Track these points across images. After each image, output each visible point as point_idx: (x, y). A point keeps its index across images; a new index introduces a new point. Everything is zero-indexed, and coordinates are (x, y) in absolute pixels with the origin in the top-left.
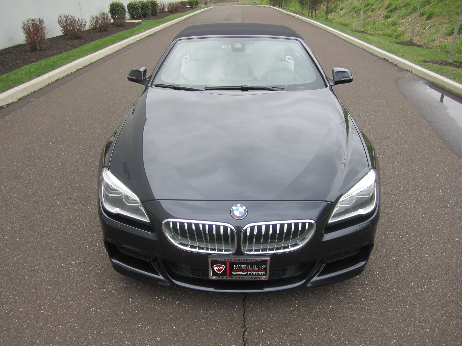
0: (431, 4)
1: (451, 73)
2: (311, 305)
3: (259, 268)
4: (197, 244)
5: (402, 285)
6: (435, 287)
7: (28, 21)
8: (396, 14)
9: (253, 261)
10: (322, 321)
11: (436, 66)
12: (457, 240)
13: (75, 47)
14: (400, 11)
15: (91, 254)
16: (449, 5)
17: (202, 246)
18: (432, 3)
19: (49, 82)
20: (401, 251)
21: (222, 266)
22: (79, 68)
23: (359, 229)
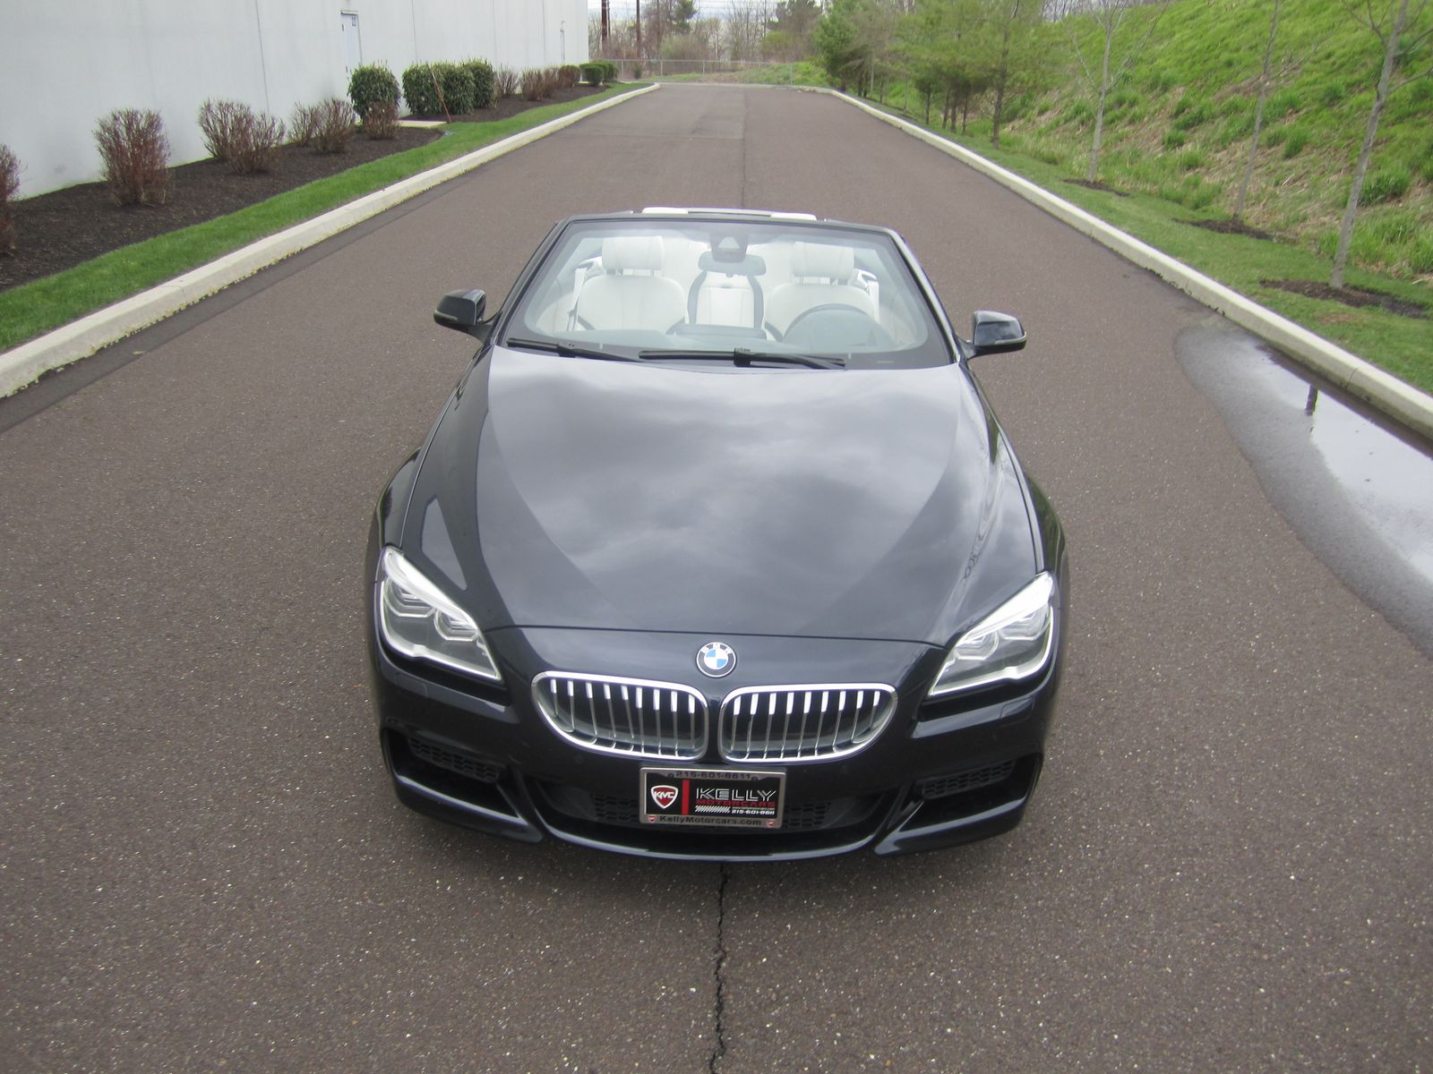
0: (1301, 113)
1: (1333, 321)
2: (887, 907)
3: (761, 798)
4: (614, 736)
5: (1119, 868)
6: (1201, 874)
7: (116, 119)
8: (1201, 134)
9: (746, 779)
10: (912, 943)
11: (1295, 297)
12: (1274, 768)
13: (251, 200)
14: (1210, 127)
15: (330, 770)
16: (1350, 118)
17: (626, 741)
18: (1304, 110)
19: (182, 305)
20: (1126, 789)
21: (671, 790)
22: (266, 264)
23: (1004, 714)
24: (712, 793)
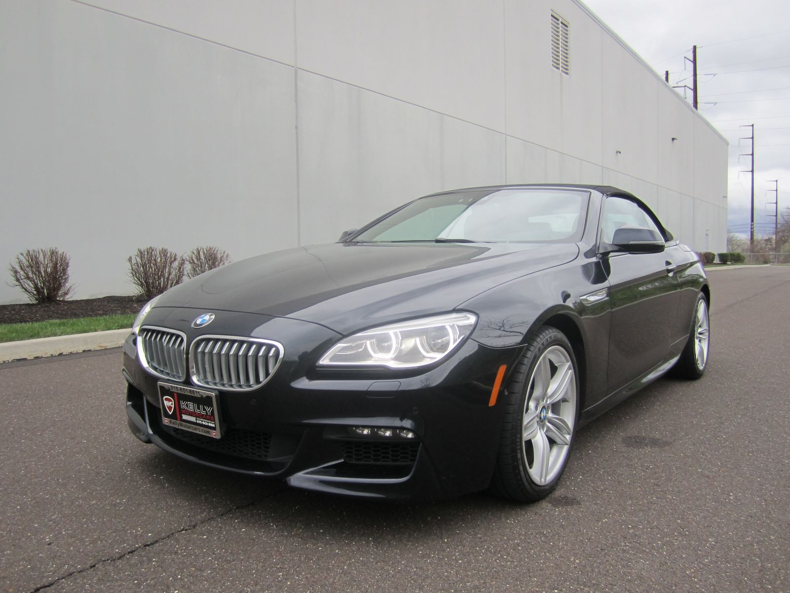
3: (207, 412)
9: (199, 396)
21: (171, 401)
23: (370, 389)
24: (187, 405)
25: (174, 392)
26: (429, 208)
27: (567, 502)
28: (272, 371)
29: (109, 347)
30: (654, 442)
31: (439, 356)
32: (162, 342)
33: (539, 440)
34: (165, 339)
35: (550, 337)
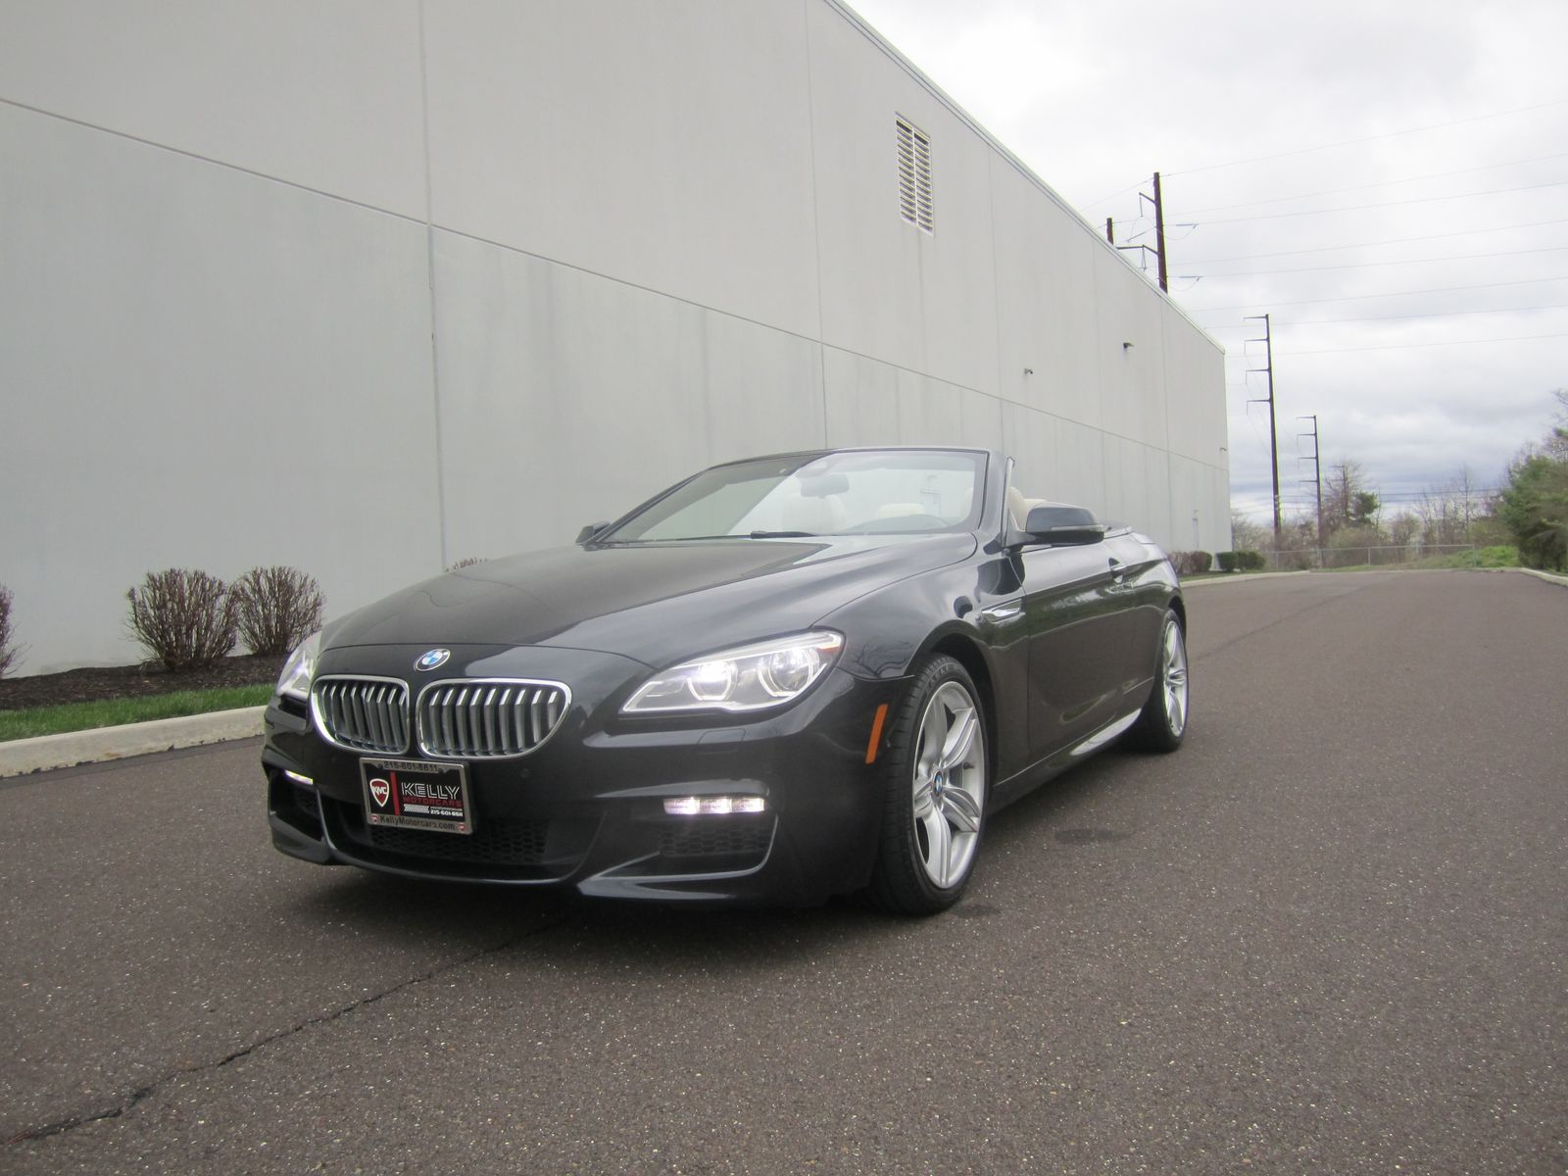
3: (449, 796)
9: (434, 771)
21: (383, 784)
23: (703, 741)
24: (413, 789)
25: (389, 772)
26: (724, 485)
27: (979, 911)
28: (554, 726)
29: (124, 756)
30: (1104, 836)
31: (792, 695)
32: (361, 698)
33: (936, 823)
34: (367, 695)
35: (944, 668)
